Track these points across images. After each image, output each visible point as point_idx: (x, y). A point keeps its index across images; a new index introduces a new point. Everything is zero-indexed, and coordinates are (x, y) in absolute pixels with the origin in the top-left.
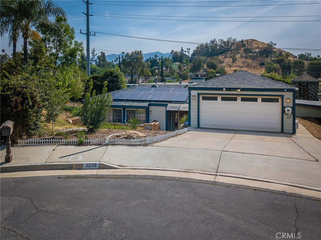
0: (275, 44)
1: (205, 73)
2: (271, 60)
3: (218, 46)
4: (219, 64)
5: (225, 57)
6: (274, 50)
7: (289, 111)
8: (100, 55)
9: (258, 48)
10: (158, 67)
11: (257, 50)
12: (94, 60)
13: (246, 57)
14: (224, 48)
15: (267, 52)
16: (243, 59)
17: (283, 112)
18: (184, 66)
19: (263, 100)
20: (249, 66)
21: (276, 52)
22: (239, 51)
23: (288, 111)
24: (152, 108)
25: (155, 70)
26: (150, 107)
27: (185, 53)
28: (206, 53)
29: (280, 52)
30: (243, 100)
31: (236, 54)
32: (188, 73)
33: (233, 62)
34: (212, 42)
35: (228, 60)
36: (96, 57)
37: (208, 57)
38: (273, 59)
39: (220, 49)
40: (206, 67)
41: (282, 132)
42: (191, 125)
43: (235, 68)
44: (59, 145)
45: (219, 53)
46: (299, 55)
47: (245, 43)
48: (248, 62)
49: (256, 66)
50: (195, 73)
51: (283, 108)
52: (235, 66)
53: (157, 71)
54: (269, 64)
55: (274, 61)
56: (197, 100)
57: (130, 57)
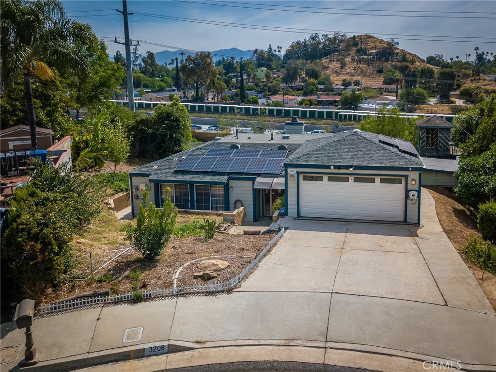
0: (398, 43)
1: (303, 84)
2: (392, 66)
3: (320, 44)
4: (322, 70)
5: (330, 61)
6: (396, 51)
8: (146, 55)
9: (375, 48)
10: (236, 74)
11: (374, 51)
12: (137, 63)
13: (359, 61)
14: (329, 47)
15: (387, 54)
16: (355, 63)
17: (407, 196)
18: (274, 74)
19: (382, 181)
20: (363, 73)
21: (399, 54)
22: (350, 52)
23: (413, 195)
25: (231, 78)
26: (230, 182)
27: (274, 52)
28: (305, 55)
29: (404, 55)
30: (356, 180)
31: (345, 57)
32: (279, 84)
33: (342, 68)
34: (313, 39)
35: (335, 65)
36: (140, 59)
37: (307, 60)
38: (394, 63)
39: (324, 48)
40: (304, 76)
41: (405, 222)
42: (289, 215)
43: (344, 77)
44: (105, 304)
45: (323, 55)
46: (427, 58)
47: (357, 40)
48: (361, 69)
49: (372, 73)
50: (289, 85)
51: (407, 191)
52: (343, 74)
53: (234, 80)
54: (388, 72)
55: (395, 67)
56: (296, 180)
57: (194, 61)
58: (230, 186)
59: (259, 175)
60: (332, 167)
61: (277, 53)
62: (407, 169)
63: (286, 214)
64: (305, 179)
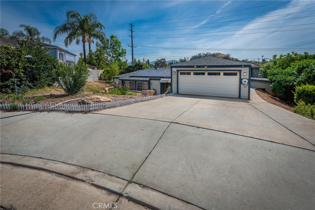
7: (246, 82)
8: (147, 61)
17: (241, 82)
19: (225, 74)
23: (244, 82)
24: (152, 81)
26: (151, 80)
30: (209, 74)
34: (199, 55)
36: (145, 62)
41: (240, 98)
42: (173, 92)
51: (241, 80)
56: (176, 74)
57: (160, 61)
58: (151, 82)
59: (163, 77)
60: (195, 66)
61: (187, 60)
62: (240, 66)
63: (171, 92)
64: (181, 74)
